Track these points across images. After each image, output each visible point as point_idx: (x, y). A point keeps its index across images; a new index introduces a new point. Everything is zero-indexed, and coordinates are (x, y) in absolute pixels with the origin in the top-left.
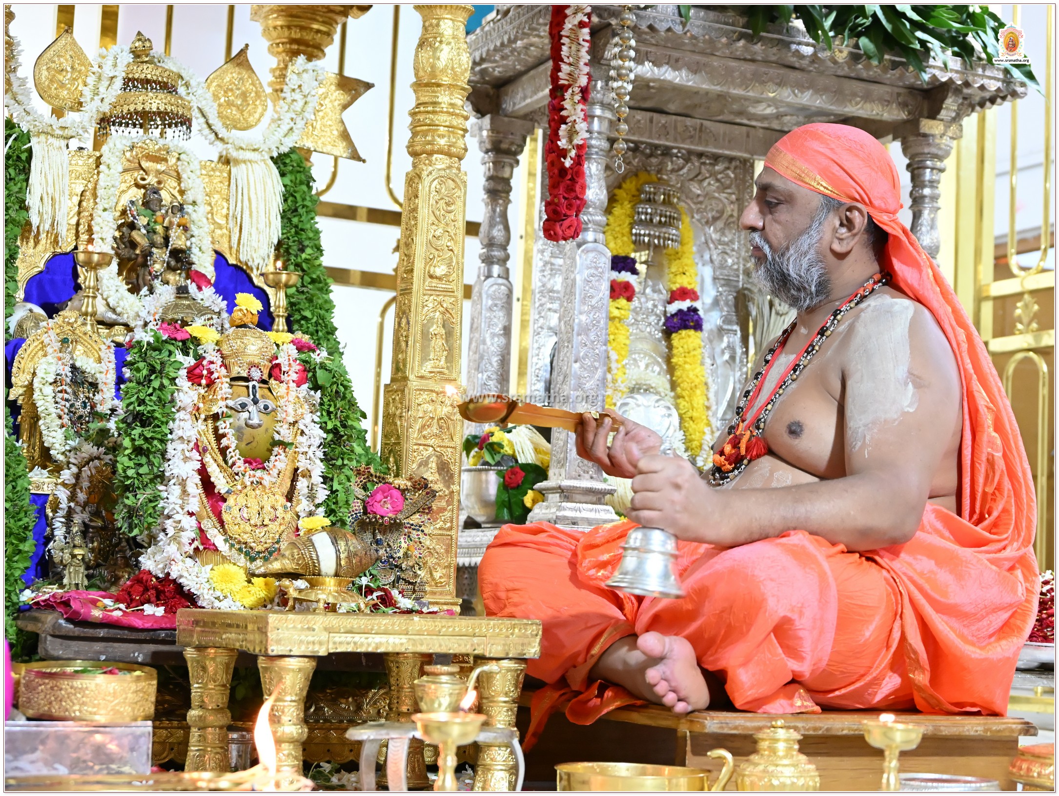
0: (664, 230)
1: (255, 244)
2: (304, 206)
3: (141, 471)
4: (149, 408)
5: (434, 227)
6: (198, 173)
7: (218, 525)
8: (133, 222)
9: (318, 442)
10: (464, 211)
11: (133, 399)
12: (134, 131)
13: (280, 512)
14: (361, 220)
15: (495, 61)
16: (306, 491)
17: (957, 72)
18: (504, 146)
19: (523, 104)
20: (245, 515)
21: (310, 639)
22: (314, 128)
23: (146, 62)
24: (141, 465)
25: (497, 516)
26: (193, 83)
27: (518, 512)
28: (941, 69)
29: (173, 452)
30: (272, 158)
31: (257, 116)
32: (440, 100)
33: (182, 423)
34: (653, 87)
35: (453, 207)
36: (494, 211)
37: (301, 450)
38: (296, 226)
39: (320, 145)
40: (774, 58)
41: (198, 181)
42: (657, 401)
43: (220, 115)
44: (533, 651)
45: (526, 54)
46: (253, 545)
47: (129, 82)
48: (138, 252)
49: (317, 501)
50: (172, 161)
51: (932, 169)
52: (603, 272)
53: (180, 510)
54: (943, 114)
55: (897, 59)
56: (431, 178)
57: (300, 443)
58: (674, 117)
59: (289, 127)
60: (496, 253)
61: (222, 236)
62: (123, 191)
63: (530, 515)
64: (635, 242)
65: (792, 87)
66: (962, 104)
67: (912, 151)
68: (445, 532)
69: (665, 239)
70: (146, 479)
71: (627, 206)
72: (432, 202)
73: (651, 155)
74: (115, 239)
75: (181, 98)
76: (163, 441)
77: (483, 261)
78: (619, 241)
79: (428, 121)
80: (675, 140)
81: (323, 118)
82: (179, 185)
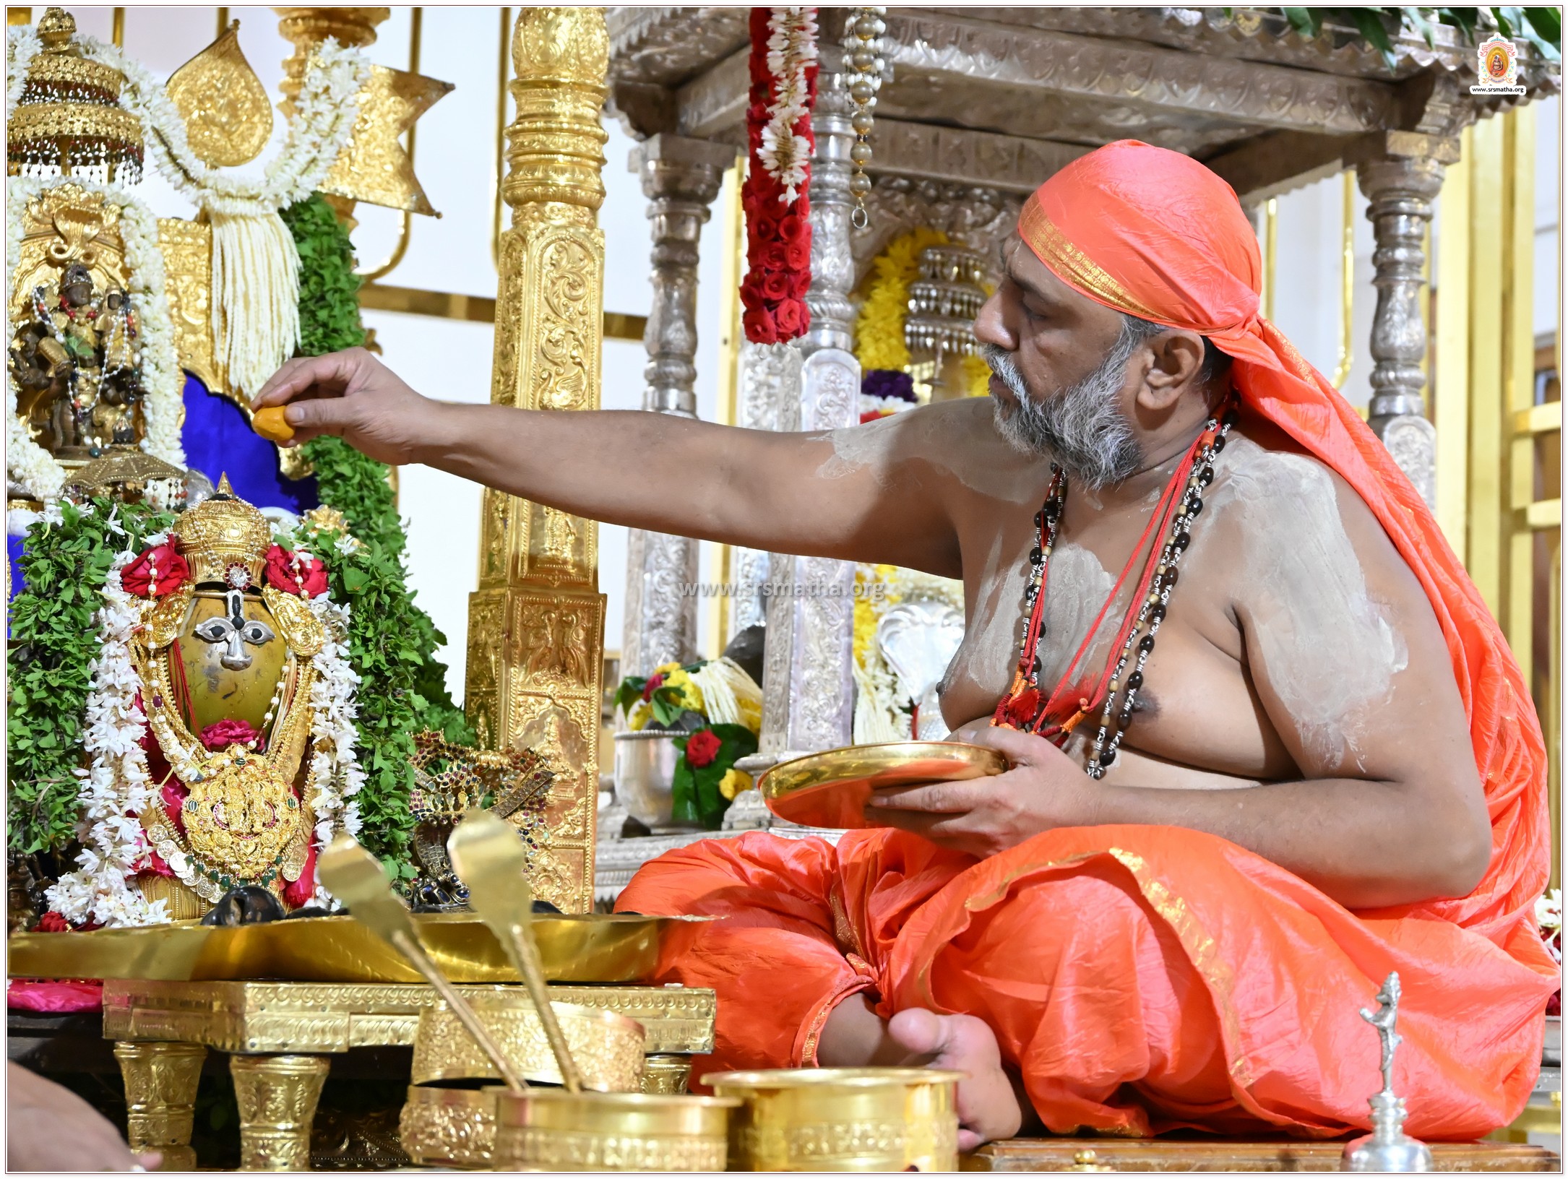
0: (959, 325)
1: (253, 358)
2: (336, 291)
3: (43, 743)
4: (56, 636)
5: (549, 325)
6: (154, 238)
7: (176, 835)
8: (42, 324)
9: (347, 691)
10: (601, 297)
11: (29, 622)
12: (46, 170)
13: (282, 811)
14: (457, 318)
15: (664, 43)
16: (327, 775)
17: (1448, 50)
18: (685, 186)
19: (715, 115)
20: (222, 817)
21: (318, 1024)
22: (352, 161)
23: (65, 53)
24: (42, 733)
25: (674, 815)
26: (144, 86)
27: (710, 808)
28: (1419, 45)
29: (98, 711)
30: (281, 211)
31: (255, 141)
32: (557, 110)
33: (112, 662)
34: (935, 84)
35: (580, 291)
36: (669, 296)
37: (318, 705)
38: (325, 325)
39: (364, 190)
40: (1135, 32)
41: (154, 252)
42: (947, 616)
43: (191, 141)
44: (701, 1040)
45: (716, 30)
46: (234, 867)
47: (36, 88)
48: (51, 374)
49: (349, 792)
50: (109, 220)
51: (1410, 215)
52: (845, 399)
53: (115, 809)
54: (1426, 122)
55: (1345, 30)
56: (543, 241)
57: (317, 694)
58: (974, 135)
59: (309, 157)
60: (673, 369)
61: (197, 345)
62: (27, 272)
63: (729, 813)
64: (910, 348)
65: (1168, 79)
66: (1460, 105)
67: (1376, 185)
68: (573, 843)
69: (960, 341)
70: (52, 757)
71: (898, 286)
72: (546, 282)
73: (937, 200)
74: (12, 352)
75: (125, 113)
76: (79, 693)
77: (652, 383)
78: (883, 346)
79: (537, 146)
80: (978, 173)
81: (368, 143)
82: (122, 259)
